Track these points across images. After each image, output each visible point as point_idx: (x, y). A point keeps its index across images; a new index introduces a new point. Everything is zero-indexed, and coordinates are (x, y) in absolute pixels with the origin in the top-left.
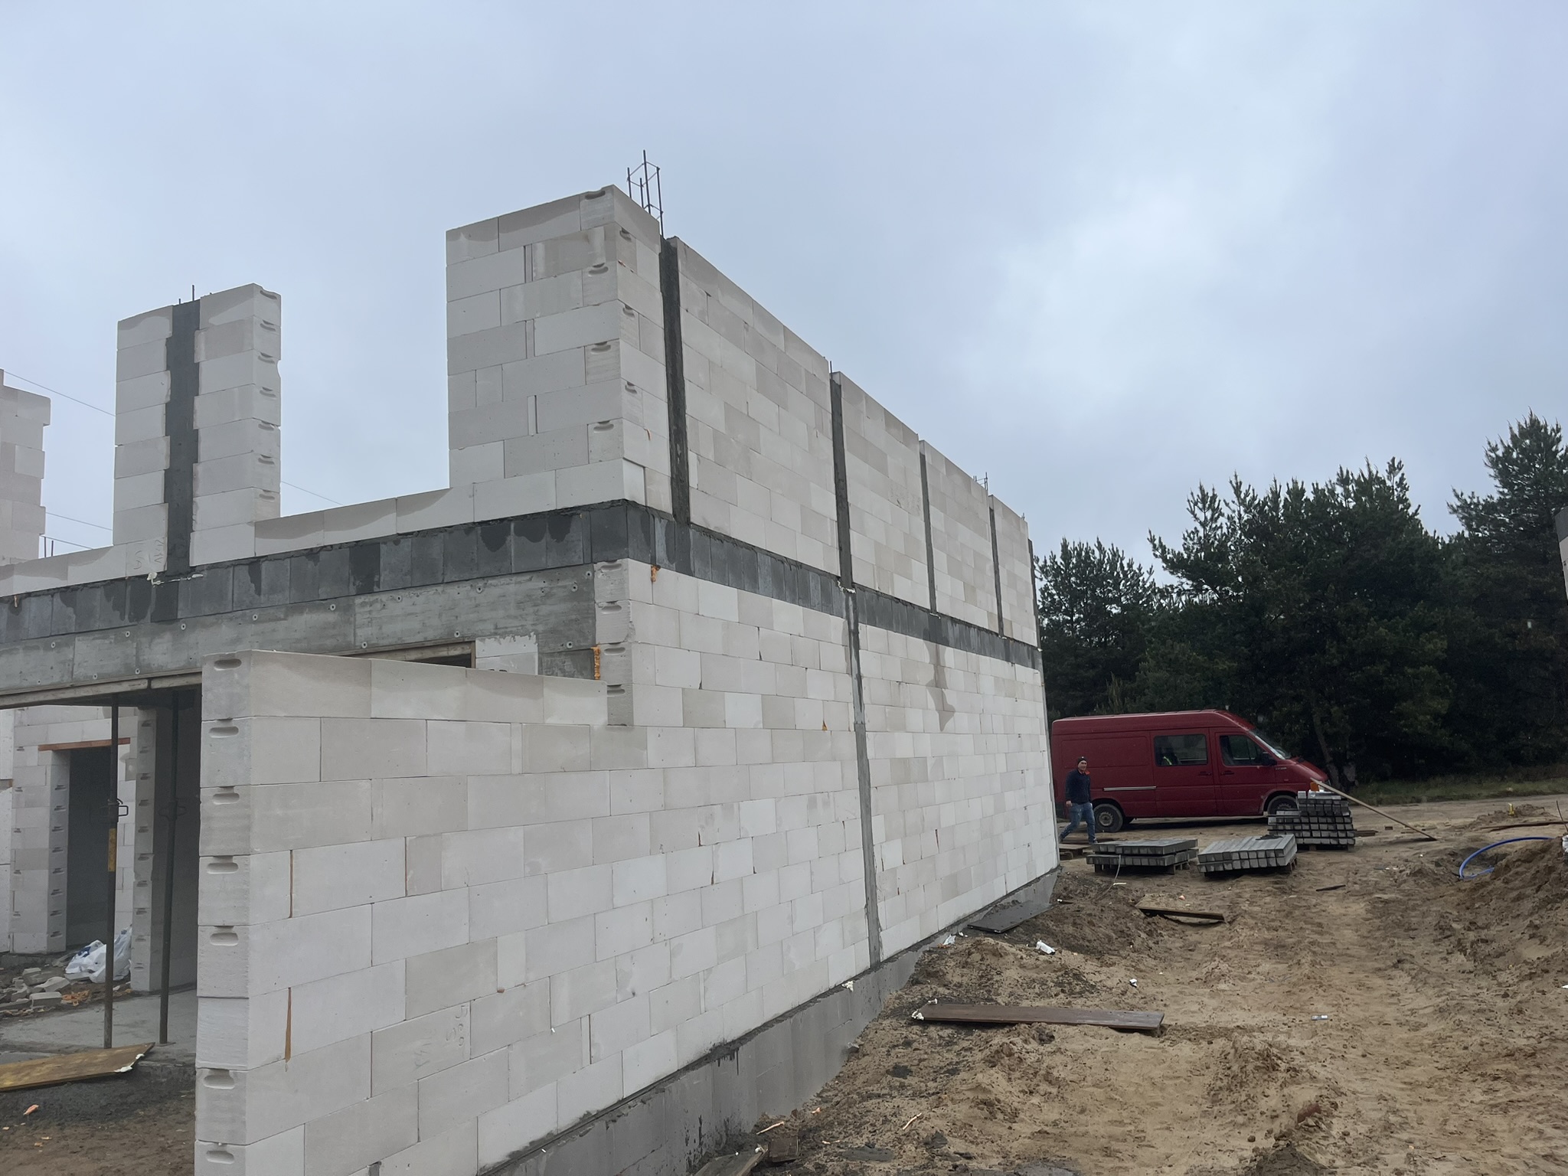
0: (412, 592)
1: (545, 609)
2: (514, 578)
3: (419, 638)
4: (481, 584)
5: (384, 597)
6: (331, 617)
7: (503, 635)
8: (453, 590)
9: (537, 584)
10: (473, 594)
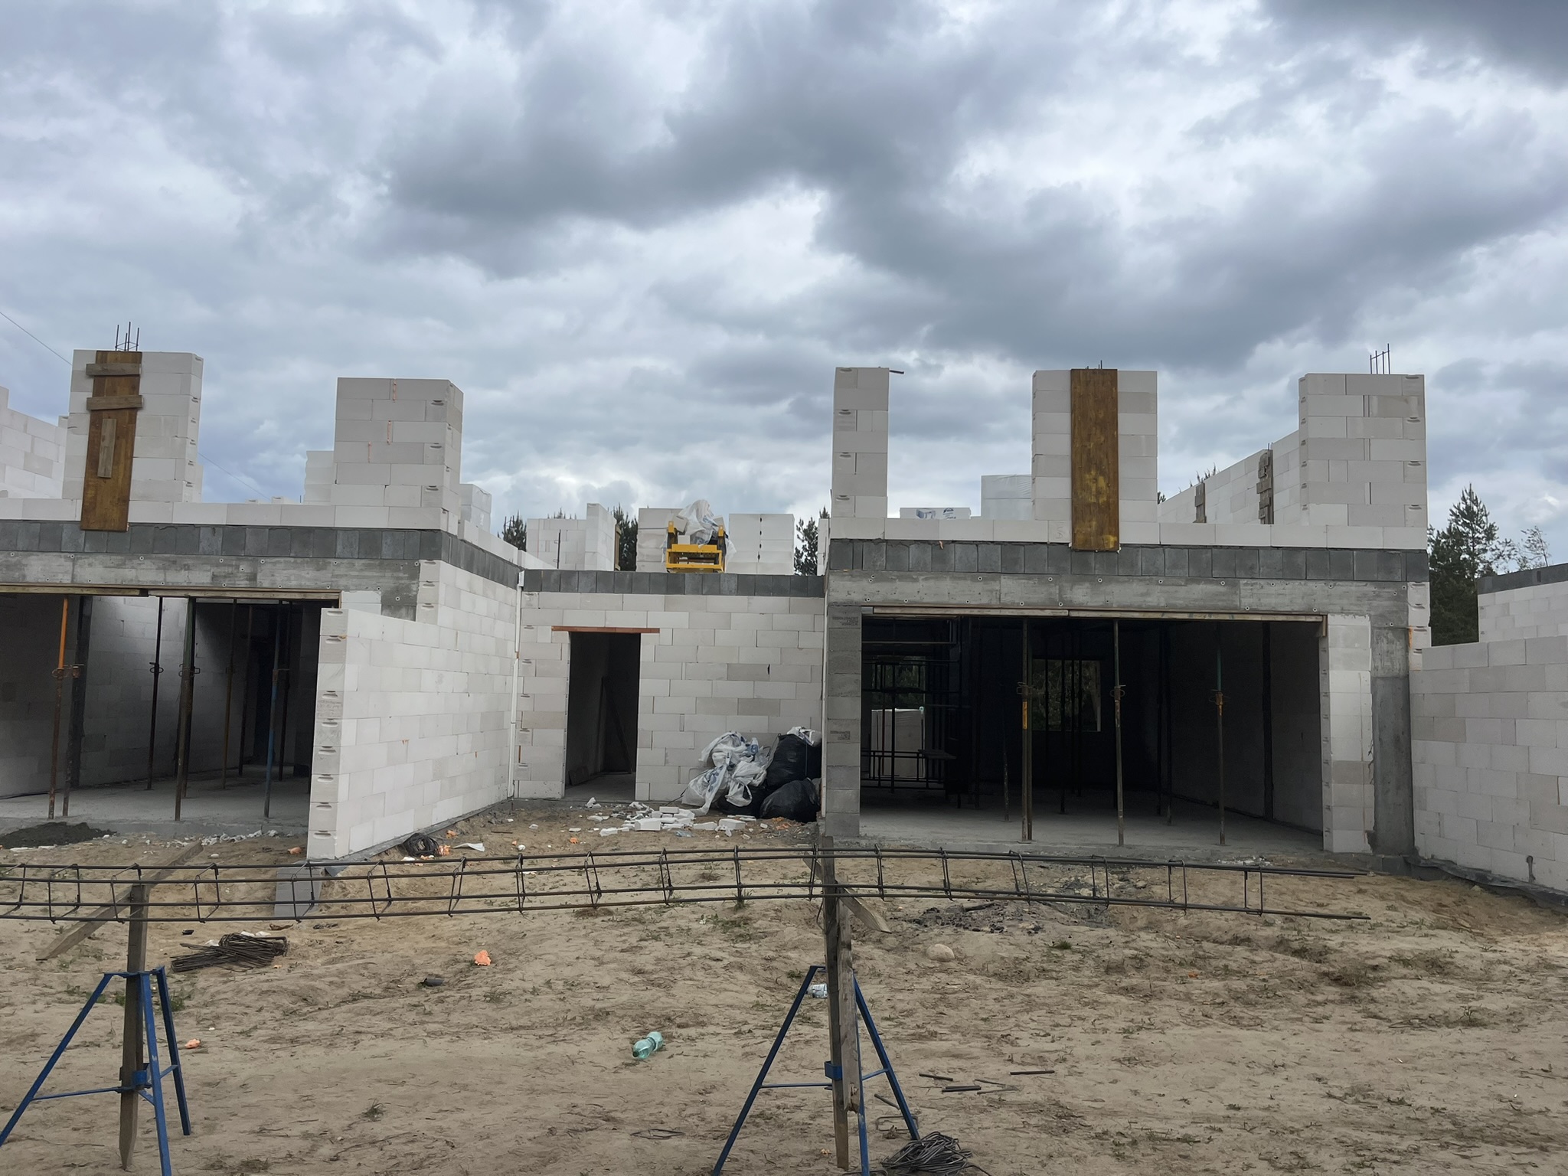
0: (1282, 581)
1: (1375, 603)
2: (1355, 583)
3: (1288, 609)
4: (1332, 583)
5: (1262, 582)
6: (1221, 588)
7: (1348, 614)
8: (1311, 584)
9: (1370, 589)
10: (1326, 588)
